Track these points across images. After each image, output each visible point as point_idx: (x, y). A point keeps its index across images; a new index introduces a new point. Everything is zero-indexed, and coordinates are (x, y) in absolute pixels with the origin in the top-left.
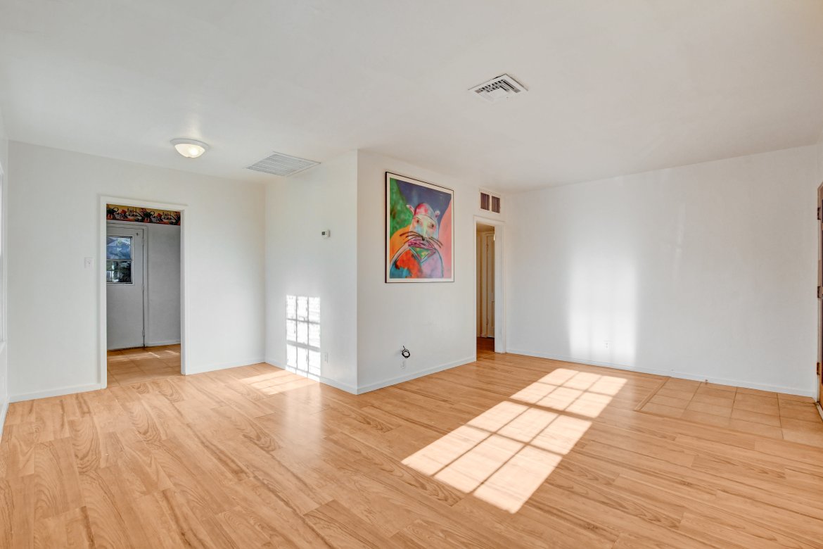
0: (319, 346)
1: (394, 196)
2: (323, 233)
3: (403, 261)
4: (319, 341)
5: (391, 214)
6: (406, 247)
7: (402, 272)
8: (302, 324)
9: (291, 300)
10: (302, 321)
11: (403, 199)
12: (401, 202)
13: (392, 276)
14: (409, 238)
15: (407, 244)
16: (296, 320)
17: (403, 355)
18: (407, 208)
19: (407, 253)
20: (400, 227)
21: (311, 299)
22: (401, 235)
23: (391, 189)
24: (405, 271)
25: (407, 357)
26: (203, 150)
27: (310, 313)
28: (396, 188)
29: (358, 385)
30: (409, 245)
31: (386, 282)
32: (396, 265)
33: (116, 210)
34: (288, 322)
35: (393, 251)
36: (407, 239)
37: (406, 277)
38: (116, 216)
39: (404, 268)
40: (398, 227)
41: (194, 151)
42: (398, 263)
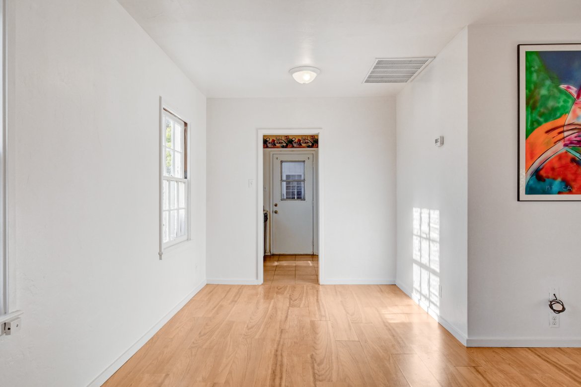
0: (438, 270)
1: (535, 77)
2: (436, 141)
3: (553, 169)
4: (438, 263)
5: (527, 103)
6: (560, 148)
7: (551, 185)
8: (424, 241)
9: (416, 212)
10: (425, 238)
11: (552, 78)
12: (548, 83)
13: (530, 190)
14: (566, 134)
15: (561, 144)
16: (420, 237)
17: (551, 306)
18: (560, 91)
19: (560, 157)
20: (546, 121)
21: (432, 212)
22: (547, 132)
23: (528, 69)
24: (557, 184)
25: (559, 312)
26: (314, 75)
27: (431, 229)
28: (537, 64)
29: (469, 334)
30: (565, 145)
31: (518, 200)
32: (538, 175)
33: (294, 139)
34: (414, 237)
35: (531, 155)
36: (561, 136)
37: (559, 193)
38: (294, 144)
39: (555, 179)
40: (541, 120)
41: (306, 77)
42: (542, 173)
